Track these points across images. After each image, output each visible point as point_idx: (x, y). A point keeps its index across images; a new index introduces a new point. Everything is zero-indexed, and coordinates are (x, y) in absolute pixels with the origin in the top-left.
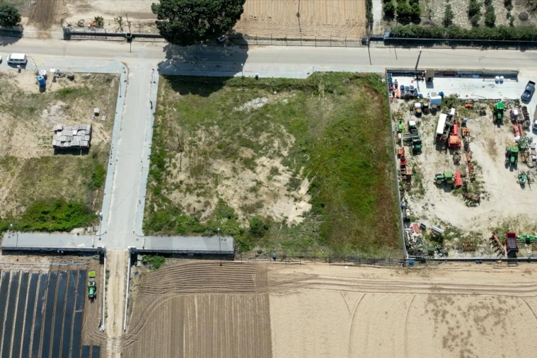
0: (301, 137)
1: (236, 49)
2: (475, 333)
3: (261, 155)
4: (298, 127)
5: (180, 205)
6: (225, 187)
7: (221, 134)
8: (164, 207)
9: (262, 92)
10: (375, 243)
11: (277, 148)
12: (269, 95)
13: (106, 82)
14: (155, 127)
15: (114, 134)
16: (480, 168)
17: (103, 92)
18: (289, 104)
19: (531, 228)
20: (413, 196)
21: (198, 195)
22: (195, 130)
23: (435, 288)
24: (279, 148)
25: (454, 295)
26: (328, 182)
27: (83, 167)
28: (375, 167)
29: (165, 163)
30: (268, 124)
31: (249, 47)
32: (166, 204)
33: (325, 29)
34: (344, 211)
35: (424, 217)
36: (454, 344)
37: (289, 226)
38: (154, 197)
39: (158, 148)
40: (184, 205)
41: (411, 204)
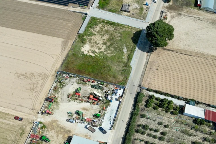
0: (109, 58)
1: (148, 50)
2: (31, 82)
3: (106, 47)
4: (113, 58)
6: (99, 36)
7: (117, 39)
9: (129, 53)
10: (67, 66)
12: (127, 54)
13: (143, 18)
14: (124, 25)
15: (125, 16)
16: (80, 103)
17: (140, 16)
18: (122, 58)
19: (53, 109)
20: (78, 81)
22: (120, 34)
23: (48, 77)
24: (107, 52)
25: (43, 81)
27: (117, 9)
28: (91, 74)
29: (112, 25)
30: (117, 51)
31: (147, 53)
32: (99, 23)
34: (81, 62)
35: (70, 81)
36: (31, 76)
37: (81, 48)
38: (101, 21)
39: (117, 24)
40: (97, 27)
41: (75, 79)
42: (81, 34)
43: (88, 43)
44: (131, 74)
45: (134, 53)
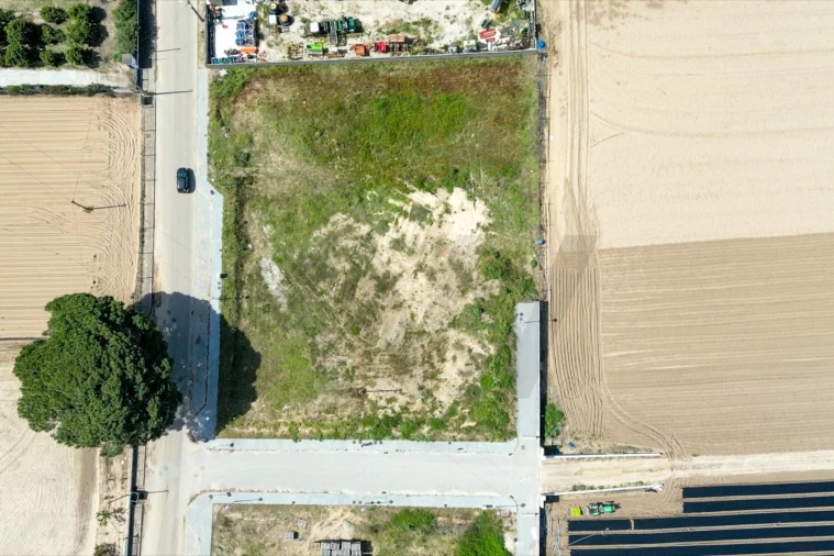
0: (334, 204)
1: (161, 313)
3: (370, 266)
4: (318, 210)
5: (461, 388)
6: (428, 321)
7: (332, 331)
8: (467, 411)
9: (248, 268)
10: (513, 95)
11: (356, 242)
12: (256, 255)
13: (229, 526)
14: (321, 438)
15: (336, 503)
17: (249, 530)
18: (273, 223)
20: (433, 36)
21: (443, 360)
22: (324, 373)
23: (577, 13)
24: (356, 238)
26: (414, 163)
27: (394, 546)
28: (386, 92)
29: (386, 417)
30: (310, 256)
31: (157, 291)
32: (459, 408)
33: (119, 164)
34: (462, 140)
35: (469, 22)
37: (491, 221)
38: (451, 428)
39: (360, 430)
40: (460, 381)
41: (447, 40)
42: (524, 299)
43: (470, 261)
44: (206, 144)
45: (220, 272)
